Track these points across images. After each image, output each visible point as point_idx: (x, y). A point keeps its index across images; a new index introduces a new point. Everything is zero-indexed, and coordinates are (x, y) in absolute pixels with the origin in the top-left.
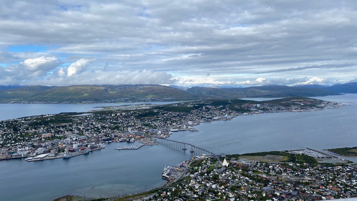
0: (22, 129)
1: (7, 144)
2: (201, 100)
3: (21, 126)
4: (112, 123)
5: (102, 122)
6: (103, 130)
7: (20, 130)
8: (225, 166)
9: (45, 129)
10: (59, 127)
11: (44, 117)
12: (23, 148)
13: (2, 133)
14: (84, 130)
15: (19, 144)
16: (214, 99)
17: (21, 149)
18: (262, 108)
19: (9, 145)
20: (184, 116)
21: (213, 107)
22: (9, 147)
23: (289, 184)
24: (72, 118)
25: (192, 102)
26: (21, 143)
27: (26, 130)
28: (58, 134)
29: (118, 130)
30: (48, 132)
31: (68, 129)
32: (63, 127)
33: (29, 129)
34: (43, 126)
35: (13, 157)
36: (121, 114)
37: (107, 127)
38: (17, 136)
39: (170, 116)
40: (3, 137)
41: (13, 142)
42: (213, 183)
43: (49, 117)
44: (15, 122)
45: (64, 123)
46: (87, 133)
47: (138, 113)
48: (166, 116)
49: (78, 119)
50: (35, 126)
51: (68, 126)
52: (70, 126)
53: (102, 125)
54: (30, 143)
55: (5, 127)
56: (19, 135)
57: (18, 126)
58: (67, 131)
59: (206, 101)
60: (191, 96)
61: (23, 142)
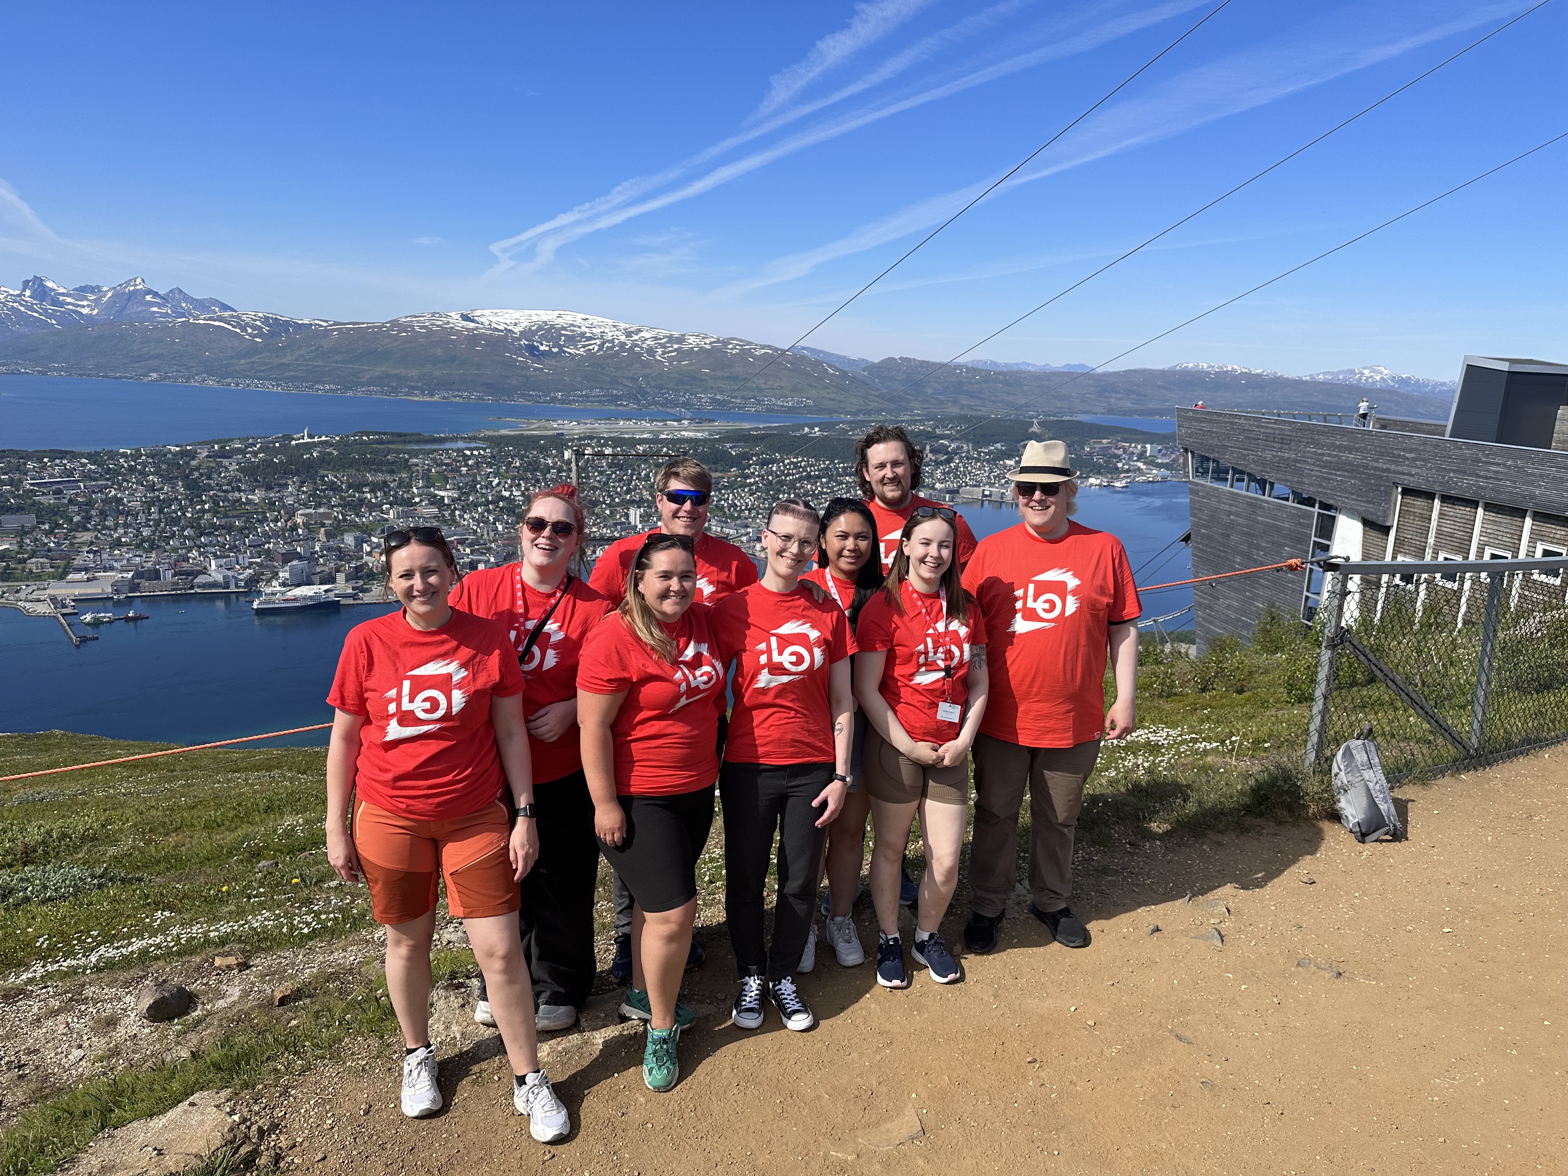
1: (168, 538)
2: (919, 415)
7: (210, 488)
9: (303, 493)
10: (358, 488)
11: (294, 442)
12: (229, 557)
13: (145, 496)
14: (458, 507)
15: (214, 541)
16: (972, 413)
17: (222, 562)
19: (175, 543)
21: (965, 446)
22: (176, 549)
24: (407, 456)
26: (222, 540)
27: (233, 491)
28: (357, 516)
30: (317, 506)
31: (396, 498)
32: (374, 488)
33: (244, 487)
34: (297, 479)
36: (600, 454)
38: (199, 511)
39: (793, 475)
41: (190, 532)
43: (314, 445)
45: (375, 471)
46: (469, 516)
48: (775, 472)
49: (433, 459)
50: (264, 479)
51: (395, 485)
52: (401, 484)
54: (255, 540)
56: (207, 506)
57: (202, 475)
58: (392, 504)
59: (941, 421)
60: (877, 396)
61: (227, 537)
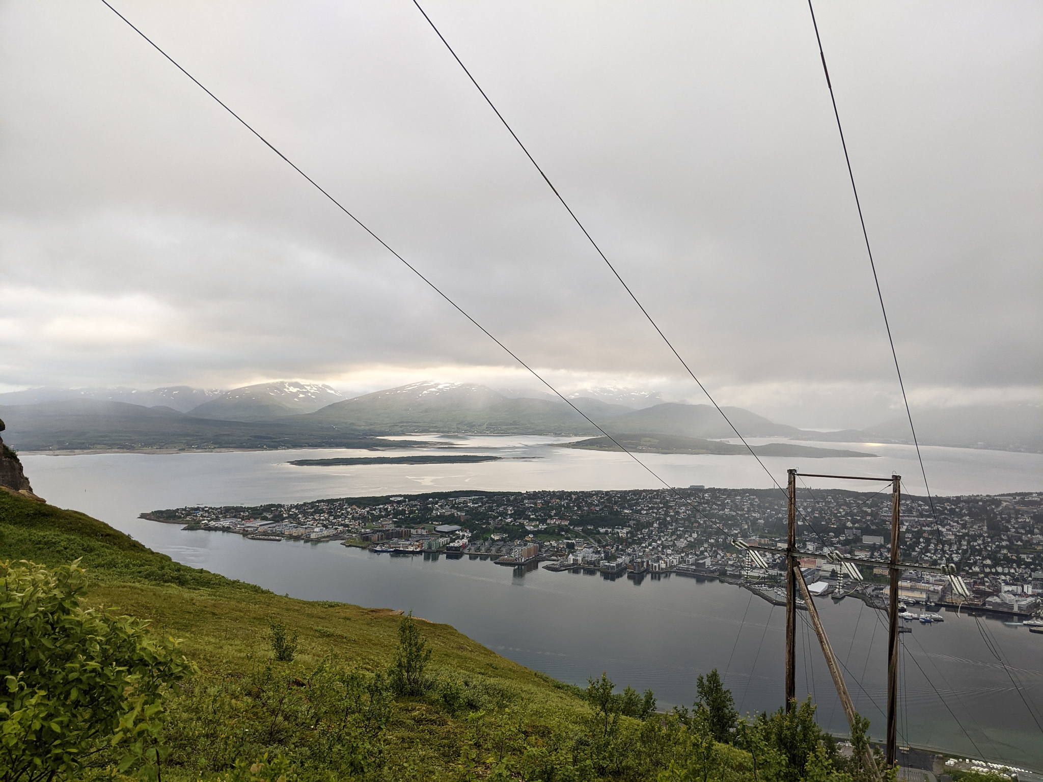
0: (1014, 528)
3: (1010, 517)
13: (959, 531)
15: (1006, 570)
19: (976, 569)
35: (988, 607)
38: (997, 546)
40: (960, 545)
41: (988, 562)
44: (993, 504)
55: (965, 515)
56: (1004, 543)
61: (1017, 569)
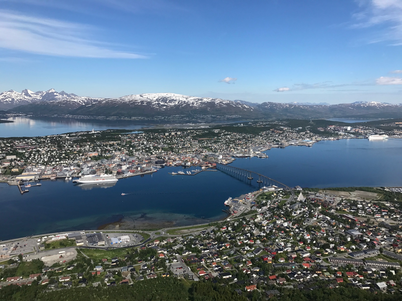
0: (67, 146)
1: (52, 161)
2: (274, 119)
3: (65, 142)
4: (166, 143)
5: (154, 143)
6: (155, 152)
7: (65, 147)
8: (301, 202)
9: (91, 147)
10: (106, 145)
11: (90, 133)
12: (68, 167)
13: (47, 150)
14: (134, 151)
15: (64, 162)
16: (291, 118)
17: (66, 168)
18: (353, 132)
19: (53, 163)
20: (251, 138)
21: (288, 128)
22: (53, 165)
23: (383, 229)
24: (120, 136)
25: (262, 122)
26: (66, 162)
27: (71, 148)
28: (105, 154)
29: (173, 152)
30: (94, 151)
31: (117, 148)
32: (111, 146)
33: (74, 146)
34: (89, 144)
35: (58, 176)
36: (176, 134)
37: (159, 148)
38: (61, 153)
39: (234, 138)
40: (48, 155)
41: (58, 160)
42: (284, 220)
43: (95, 133)
44: (59, 138)
45: (111, 141)
46: (137, 153)
47: (195, 133)
48: (229, 138)
49: (127, 137)
50: (80, 144)
51: (116, 145)
52: (118, 144)
53: (154, 145)
54: (76, 162)
55: (49, 143)
56: (64, 152)
57: (63, 143)
58: (115, 150)
59: (281, 121)
60: (261, 114)
61: (68, 161)
